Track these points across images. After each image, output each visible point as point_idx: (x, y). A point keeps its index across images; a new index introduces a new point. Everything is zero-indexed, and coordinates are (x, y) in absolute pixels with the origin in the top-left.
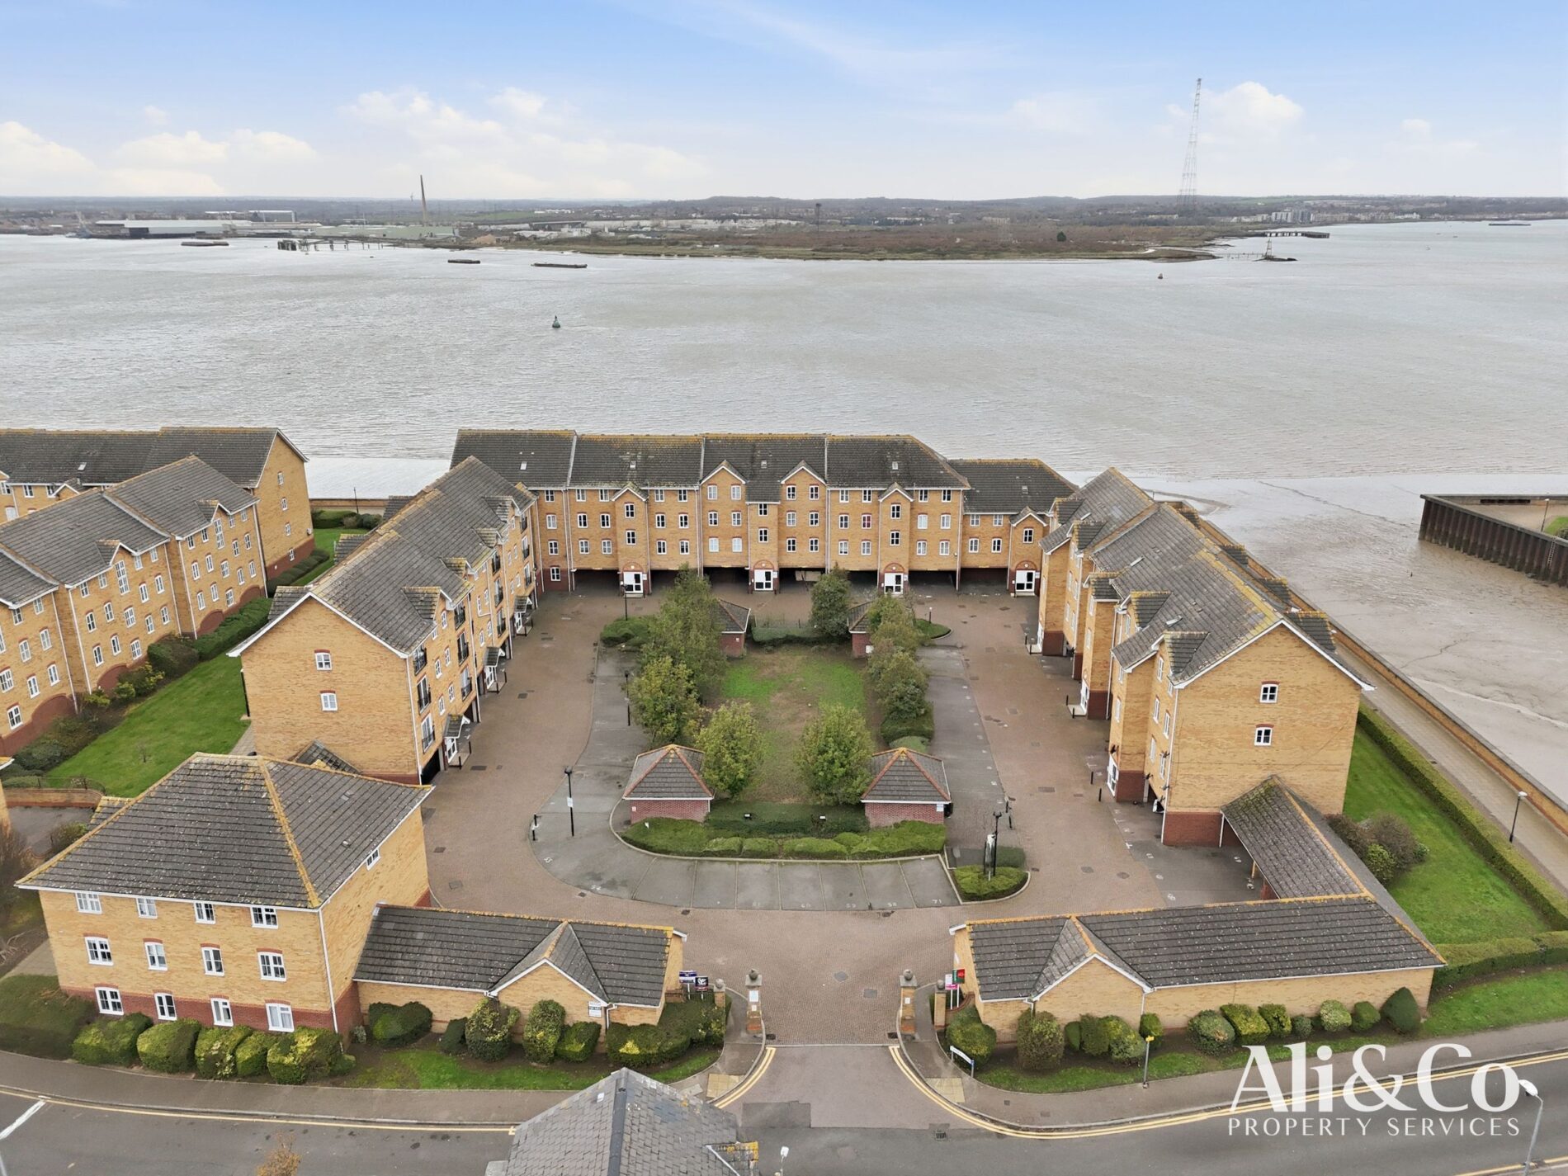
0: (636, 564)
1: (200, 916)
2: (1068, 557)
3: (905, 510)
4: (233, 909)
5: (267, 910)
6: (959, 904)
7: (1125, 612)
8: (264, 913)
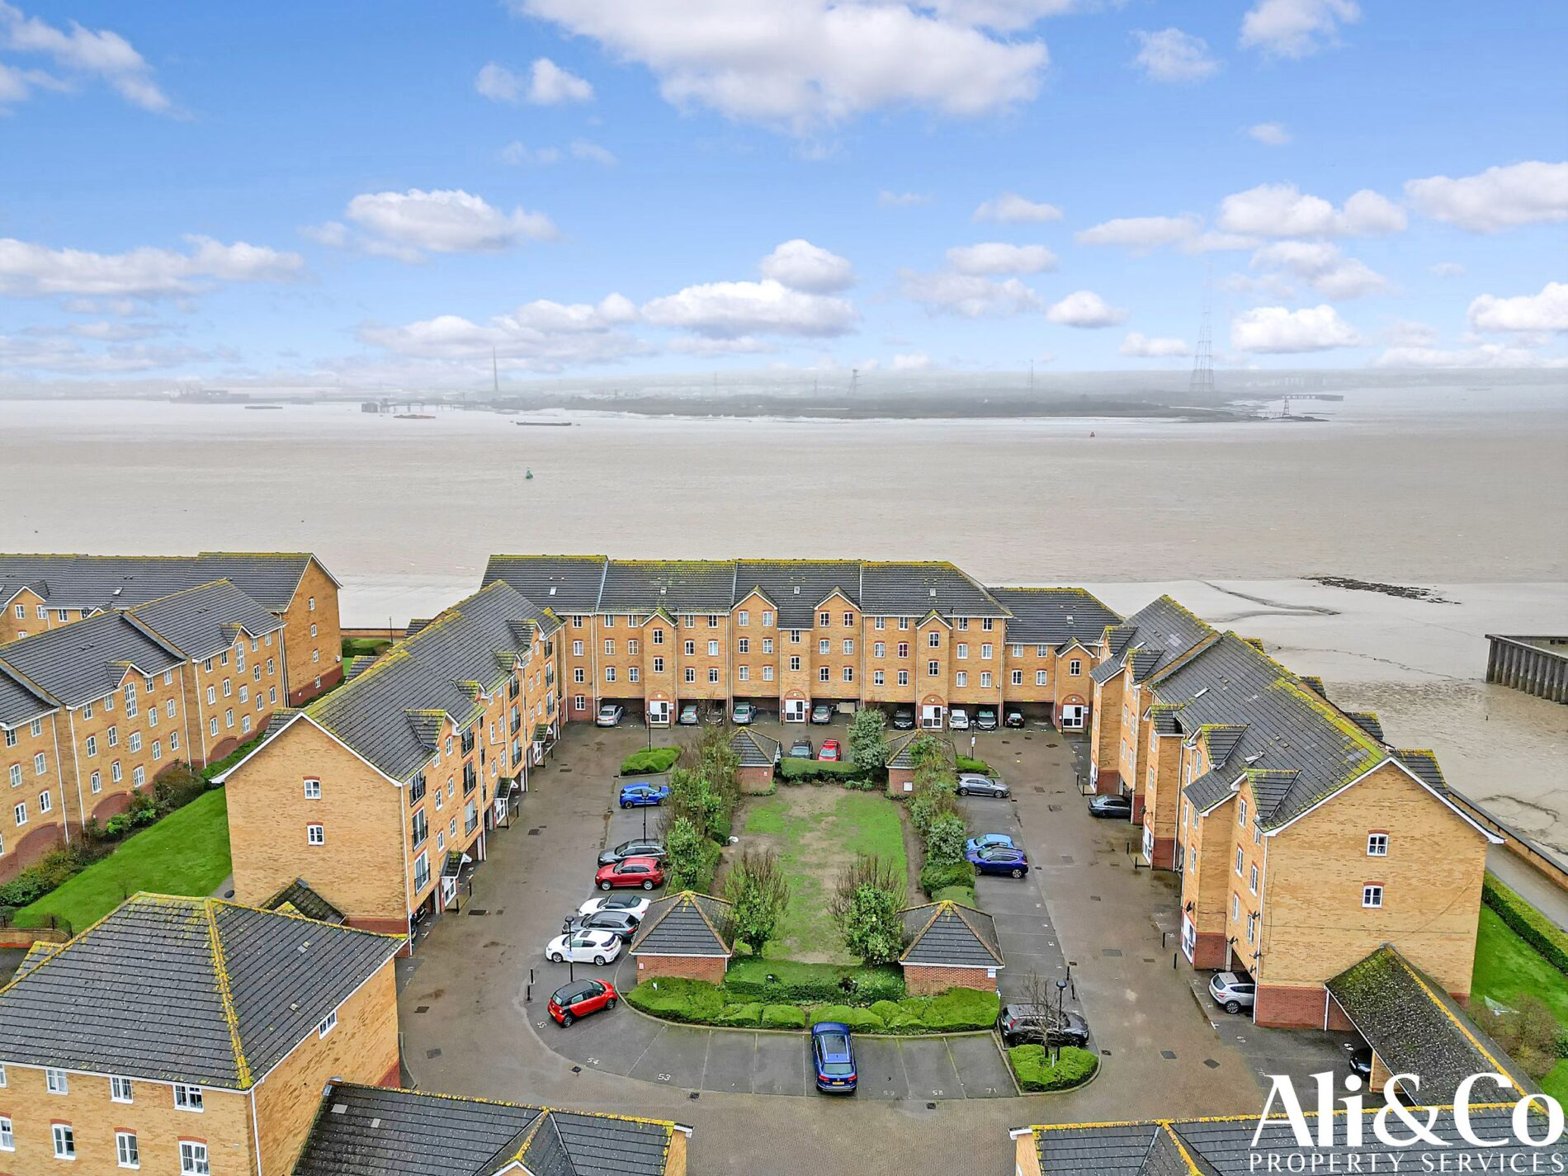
0: (664, 693)
1: (117, 1094)
2: (1122, 689)
3: (944, 637)
4: (154, 1087)
5: (192, 1089)
6: (1019, 1096)
7: (1194, 748)
8: (188, 1093)
